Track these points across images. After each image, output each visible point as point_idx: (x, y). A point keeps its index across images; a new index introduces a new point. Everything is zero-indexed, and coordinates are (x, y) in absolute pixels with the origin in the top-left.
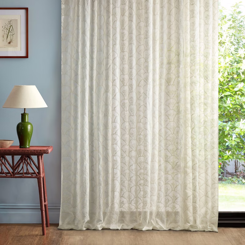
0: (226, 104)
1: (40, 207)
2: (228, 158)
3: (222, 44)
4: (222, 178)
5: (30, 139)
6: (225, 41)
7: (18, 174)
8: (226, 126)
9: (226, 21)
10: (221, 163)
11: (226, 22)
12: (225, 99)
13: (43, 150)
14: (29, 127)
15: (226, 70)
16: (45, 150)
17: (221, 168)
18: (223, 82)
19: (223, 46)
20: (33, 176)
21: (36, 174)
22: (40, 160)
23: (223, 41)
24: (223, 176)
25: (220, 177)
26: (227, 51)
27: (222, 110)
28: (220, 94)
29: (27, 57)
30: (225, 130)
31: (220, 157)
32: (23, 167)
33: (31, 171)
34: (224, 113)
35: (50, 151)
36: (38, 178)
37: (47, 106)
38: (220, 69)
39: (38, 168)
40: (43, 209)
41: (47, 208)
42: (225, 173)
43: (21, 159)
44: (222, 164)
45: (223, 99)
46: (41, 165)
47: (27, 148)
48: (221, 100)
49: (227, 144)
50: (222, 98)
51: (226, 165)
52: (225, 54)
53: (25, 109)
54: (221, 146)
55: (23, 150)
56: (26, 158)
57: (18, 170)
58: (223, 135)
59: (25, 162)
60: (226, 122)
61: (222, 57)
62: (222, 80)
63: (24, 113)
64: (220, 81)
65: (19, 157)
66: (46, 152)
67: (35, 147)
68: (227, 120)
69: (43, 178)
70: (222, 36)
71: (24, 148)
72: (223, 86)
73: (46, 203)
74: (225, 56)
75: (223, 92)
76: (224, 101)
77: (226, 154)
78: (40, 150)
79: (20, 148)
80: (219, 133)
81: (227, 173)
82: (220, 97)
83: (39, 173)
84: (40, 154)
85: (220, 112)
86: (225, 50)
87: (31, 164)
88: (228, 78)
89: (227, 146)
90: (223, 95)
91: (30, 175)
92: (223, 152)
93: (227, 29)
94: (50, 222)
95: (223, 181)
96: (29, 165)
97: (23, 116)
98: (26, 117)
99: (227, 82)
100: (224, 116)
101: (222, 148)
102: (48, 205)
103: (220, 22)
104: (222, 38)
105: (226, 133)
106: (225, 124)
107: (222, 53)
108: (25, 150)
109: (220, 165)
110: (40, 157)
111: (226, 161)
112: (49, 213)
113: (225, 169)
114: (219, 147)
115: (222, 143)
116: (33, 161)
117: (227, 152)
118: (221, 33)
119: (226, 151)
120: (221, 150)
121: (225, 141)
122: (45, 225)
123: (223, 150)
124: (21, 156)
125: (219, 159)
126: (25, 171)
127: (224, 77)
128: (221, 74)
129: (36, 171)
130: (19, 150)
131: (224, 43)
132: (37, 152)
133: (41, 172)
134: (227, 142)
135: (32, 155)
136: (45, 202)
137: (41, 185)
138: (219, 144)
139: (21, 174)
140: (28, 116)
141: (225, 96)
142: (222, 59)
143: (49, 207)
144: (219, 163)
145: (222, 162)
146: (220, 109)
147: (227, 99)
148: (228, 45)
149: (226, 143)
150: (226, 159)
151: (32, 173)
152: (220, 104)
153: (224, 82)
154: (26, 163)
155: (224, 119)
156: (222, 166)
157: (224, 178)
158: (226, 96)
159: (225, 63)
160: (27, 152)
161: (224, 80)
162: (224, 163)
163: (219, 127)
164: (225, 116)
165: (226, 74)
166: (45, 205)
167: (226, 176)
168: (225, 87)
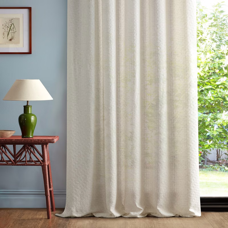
0: (207, 97)
1: (44, 193)
2: (208, 147)
3: (203, 41)
4: (203, 166)
5: (33, 129)
6: (206, 39)
7: (20, 162)
8: (207, 117)
9: (207, 19)
10: (201, 152)
11: (206, 21)
12: (206, 92)
13: (48, 140)
14: (33, 118)
15: (207, 65)
16: (50, 140)
17: (201, 156)
18: (203, 76)
19: (204, 43)
20: (37, 164)
21: (40, 162)
22: (44, 149)
23: (203, 38)
24: (204, 164)
25: (200, 165)
26: (208, 48)
27: (202, 102)
28: (201, 87)
29: (30, 53)
30: (205, 121)
31: (201, 146)
32: (25, 156)
33: (34, 159)
34: (205, 105)
35: (55, 140)
36: (42, 166)
37: (52, 99)
38: (200, 64)
39: (43, 156)
40: (48, 195)
41: (53, 193)
42: (206, 161)
43: (24, 148)
44: (203, 153)
45: (203, 93)
46: (45, 153)
47: (31, 138)
48: (202, 94)
49: (208, 134)
50: (202, 91)
51: (207, 154)
52: (206, 50)
53: (27, 101)
54: (202, 136)
55: (26, 140)
56: (29, 147)
57: (20, 159)
58: (204, 126)
59: (27, 151)
60: (207, 114)
61: (203, 53)
62: (202, 74)
63: (27, 105)
64: (200, 76)
65: (21, 146)
66: (51, 141)
67: (39, 137)
68: (208, 112)
69: (48, 166)
70: (202, 33)
71: (27, 138)
72: (203, 80)
73: (51, 189)
74: (206, 52)
75: (203, 86)
76: (205, 94)
77: (207, 143)
78: (45, 140)
79: (22, 137)
80: (199, 124)
81: (208, 161)
82: (200, 90)
83: (44, 161)
84: (44, 143)
85: (201, 105)
86: (206, 46)
87: (34, 152)
88: (209, 73)
89: (208, 136)
90: (203, 89)
91: (33, 163)
92: (203, 141)
93: (208, 27)
94: (55, 206)
95: (204, 168)
96: (33, 153)
97: (26, 108)
98: (29, 109)
99: (207, 76)
100: (204, 108)
101: (202, 138)
102: (54, 191)
103: (200, 21)
104: (202, 35)
105: (207, 124)
106: (206, 115)
107: (202, 49)
108: (28, 140)
109: (201, 154)
110: (45, 146)
111: (207, 150)
112: (54, 198)
113: (206, 157)
114: (199, 137)
115: (202, 133)
116: (37, 150)
117: (208, 141)
118: (201, 31)
119: (206, 140)
120: (201, 140)
121: (206, 131)
122: (50, 210)
123: (203, 139)
124: (23, 145)
125: (199, 148)
126: (28, 159)
127: (205, 72)
128: (201, 69)
129: (41, 159)
130: (21, 140)
131: (205, 40)
132: (42, 142)
133: (46, 160)
134: (208, 132)
135: (36, 144)
136: (50, 187)
137: (46, 173)
138: (199, 134)
139: (23, 162)
140: (31, 108)
141: (205, 89)
142: (202, 55)
143: (54, 193)
144: (199, 152)
145: (202, 150)
146: (200, 101)
147: (208, 92)
148: (209, 41)
149: (206, 133)
150: (206, 148)
151: (36, 161)
152: (200, 97)
153: (205, 76)
154: (30, 151)
155: (205, 111)
156: (202, 155)
157: (204, 166)
158: (207, 89)
159: (205, 58)
160: (30, 142)
161: (205, 75)
162: (205, 152)
163: (199, 118)
164: (206, 108)
165: (207, 69)
166: (50, 191)
167: (207, 164)
168: (205, 81)
